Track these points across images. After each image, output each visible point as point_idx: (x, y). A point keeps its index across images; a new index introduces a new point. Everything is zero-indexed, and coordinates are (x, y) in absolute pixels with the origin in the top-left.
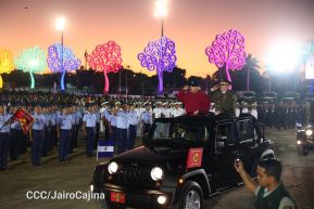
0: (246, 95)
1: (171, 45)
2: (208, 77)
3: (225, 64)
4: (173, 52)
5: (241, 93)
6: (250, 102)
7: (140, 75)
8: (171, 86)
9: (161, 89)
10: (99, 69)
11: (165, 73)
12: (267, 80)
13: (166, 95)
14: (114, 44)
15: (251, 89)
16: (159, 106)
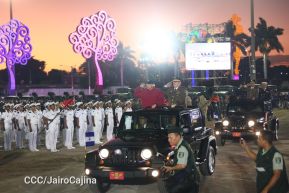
0: (119, 91)
1: (24, 30)
2: (74, 70)
3: (94, 54)
4: (27, 39)
5: (114, 89)
6: (124, 99)
8: (26, 83)
9: (13, 86)
11: (17, 67)
12: (143, 72)
13: (19, 95)
15: (125, 84)
16: (9, 109)
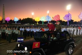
4: (71, 16)
7: (64, 21)
9: (68, 24)
10: (55, 20)
11: (69, 21)
14: (58, 15)
